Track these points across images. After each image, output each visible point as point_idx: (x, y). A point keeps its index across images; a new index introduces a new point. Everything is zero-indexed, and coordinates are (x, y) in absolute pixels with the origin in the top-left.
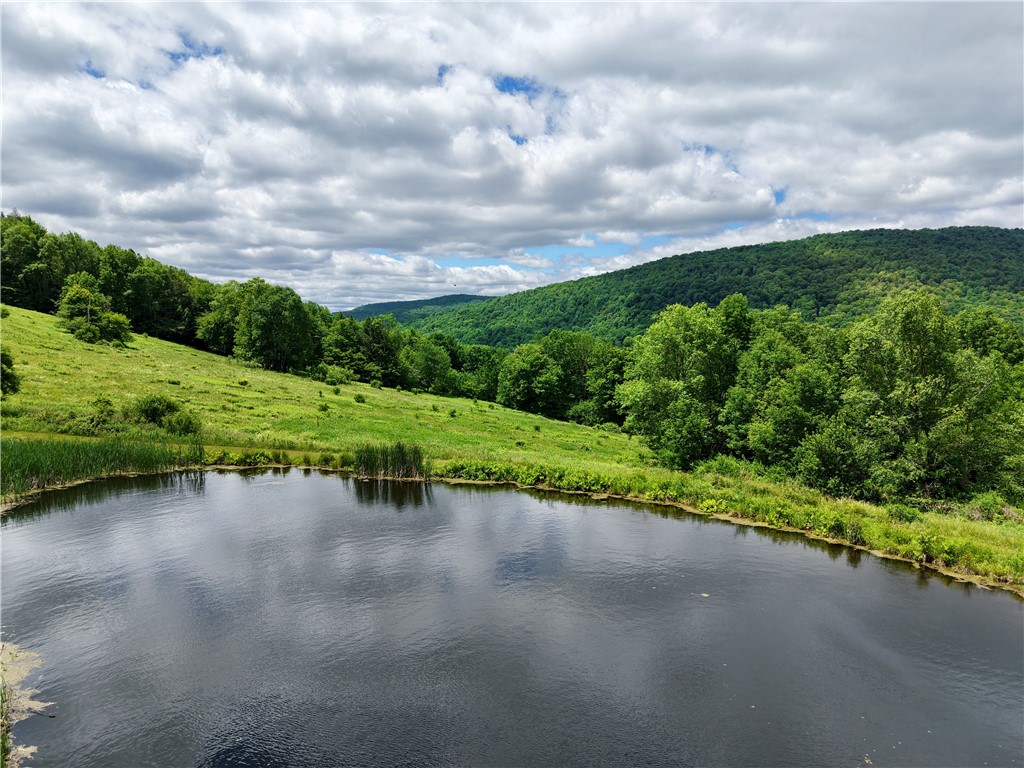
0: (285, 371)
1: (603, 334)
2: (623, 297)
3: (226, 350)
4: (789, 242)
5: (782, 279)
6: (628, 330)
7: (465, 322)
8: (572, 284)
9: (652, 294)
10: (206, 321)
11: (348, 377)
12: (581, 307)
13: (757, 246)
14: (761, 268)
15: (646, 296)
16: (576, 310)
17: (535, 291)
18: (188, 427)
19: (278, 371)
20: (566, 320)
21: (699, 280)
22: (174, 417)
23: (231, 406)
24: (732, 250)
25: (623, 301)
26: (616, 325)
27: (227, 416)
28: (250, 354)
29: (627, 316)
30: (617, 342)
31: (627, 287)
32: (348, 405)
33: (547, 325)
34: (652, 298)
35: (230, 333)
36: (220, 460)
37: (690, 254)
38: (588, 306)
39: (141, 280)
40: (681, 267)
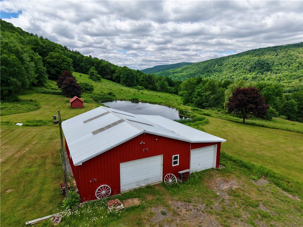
0: (130, 87)
1: (225, 75)
2: (233, 63)
3: (119, 82)
4: (293, 44)
5: (288, 57)
6: (233, 74)
7: (184, 71)
8: (217, 59)
9: (242, 62)
10: (115, 75)
11: (143, 88)
12: (219, 66)
13: (281, 46)
14: (281, 54)
15: (240, 63)
16: (218, 67)
17: (206, 61)
18: (114, 96)
19: (129, 87)
20: (214, 71)
21: (259, 58)
22: (113, 94)
23: (119, 93)
24: (272, 47)
25: (233, 65)
26: (230, 72)
27: (119, 95)
28: (123, 83)
29: (234, 69)
30: (229, 78)
31: (235, 60)
32: (140, 94)
33: (208, 72)
34: (242, 64)
35: (120, 78)
36: (118, 99)
37: (258, 49)
38: (222, 66)
39: (102, 67)
40: (254, 53)
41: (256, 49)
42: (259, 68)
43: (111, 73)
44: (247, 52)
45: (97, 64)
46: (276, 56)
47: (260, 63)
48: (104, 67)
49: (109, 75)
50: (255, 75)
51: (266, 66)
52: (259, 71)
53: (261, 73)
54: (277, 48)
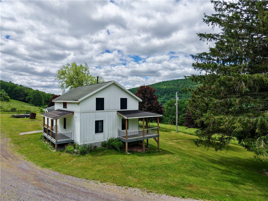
10: (28, 97)
39: (16, 90)
40: (163, 84)
41: (165, 81)
42: (166, 95)
43: (24, 96)
44: (159, 83)
45: (11, 88)
46: (178, 86)
47: (167, 92)
48: (18, 90)
49: (22, 97)
50: (163, 100)
51: (171, 94)
52: (166, 97)
53: (167, 99)
54: (178, 81)
